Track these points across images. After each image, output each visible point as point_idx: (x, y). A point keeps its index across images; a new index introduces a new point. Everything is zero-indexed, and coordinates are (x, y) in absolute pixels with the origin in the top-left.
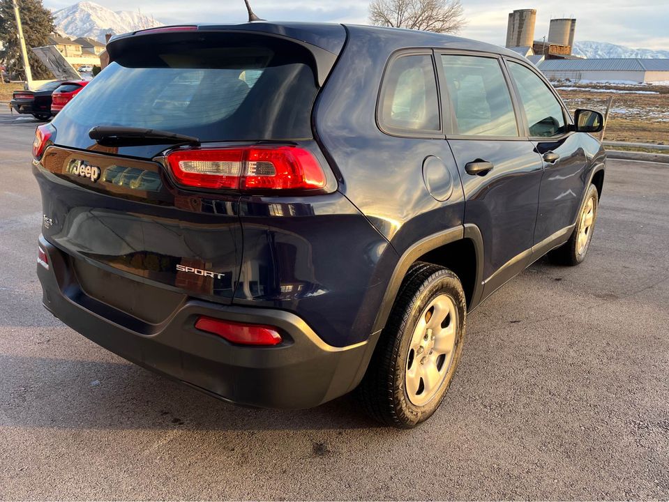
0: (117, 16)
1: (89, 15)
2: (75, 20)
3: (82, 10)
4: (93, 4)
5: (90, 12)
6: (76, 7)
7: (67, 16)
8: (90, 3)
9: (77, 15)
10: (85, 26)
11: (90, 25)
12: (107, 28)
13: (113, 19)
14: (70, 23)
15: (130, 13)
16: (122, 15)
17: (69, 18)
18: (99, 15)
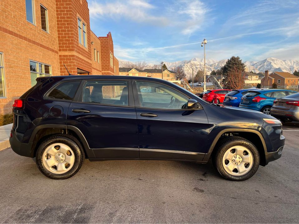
0: (283, 62)
1: (271, 63)
2: (265, 65)
3: (268, 61)
4: (273, 58)
5: (271, 61)
6: (265, 60)
7: (261, 64)
8: (272, 58)
9: (265, 63)
10: (268, 67)
11: (270, 67)
12: (277, 68)
13: (281, 63)
14: (261, 67)
15: (290, 60)
16: (286, 62)
17: (262, 65)
18: (275, 62)
